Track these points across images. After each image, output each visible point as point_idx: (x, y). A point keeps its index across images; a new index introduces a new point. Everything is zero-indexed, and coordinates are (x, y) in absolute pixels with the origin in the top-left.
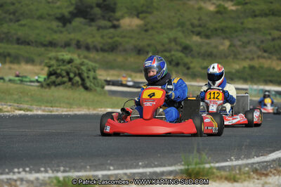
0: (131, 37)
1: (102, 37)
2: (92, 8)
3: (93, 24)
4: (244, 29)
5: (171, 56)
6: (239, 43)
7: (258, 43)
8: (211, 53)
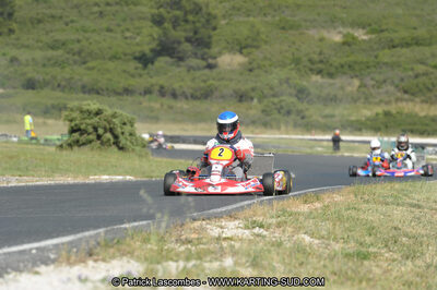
0: (231, 80)
1: (193, 79)
2: (179, 43)
3: (182, 63)
4: (378, 65)
6: (373, 82)
7: (397, 82)
8: (335, 96)
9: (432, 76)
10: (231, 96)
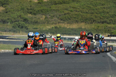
5: (19, 23)
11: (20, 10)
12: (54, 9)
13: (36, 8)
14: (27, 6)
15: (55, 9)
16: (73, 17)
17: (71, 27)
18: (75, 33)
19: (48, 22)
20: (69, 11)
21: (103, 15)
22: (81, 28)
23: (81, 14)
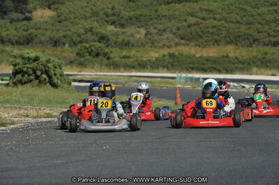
0: (46, 29)
1: (16, 29)
3: (6, 17)
4: (158, 17)
5: (91, 46)
7: (174, 31)
8: (129, 42)
9: (201, 26)
10: (48, 42)
11: (90, 17)
12: (164, 14)
13: (125, 13)
14: (104, 9)
15: (167, 14)
16: (208, 32)
17: (205, 55)
18: (214, 68)
19: (153, 43)
20: (199, 18)
21: (274, 28)
22: (227, 57)
23: (227, 25)
